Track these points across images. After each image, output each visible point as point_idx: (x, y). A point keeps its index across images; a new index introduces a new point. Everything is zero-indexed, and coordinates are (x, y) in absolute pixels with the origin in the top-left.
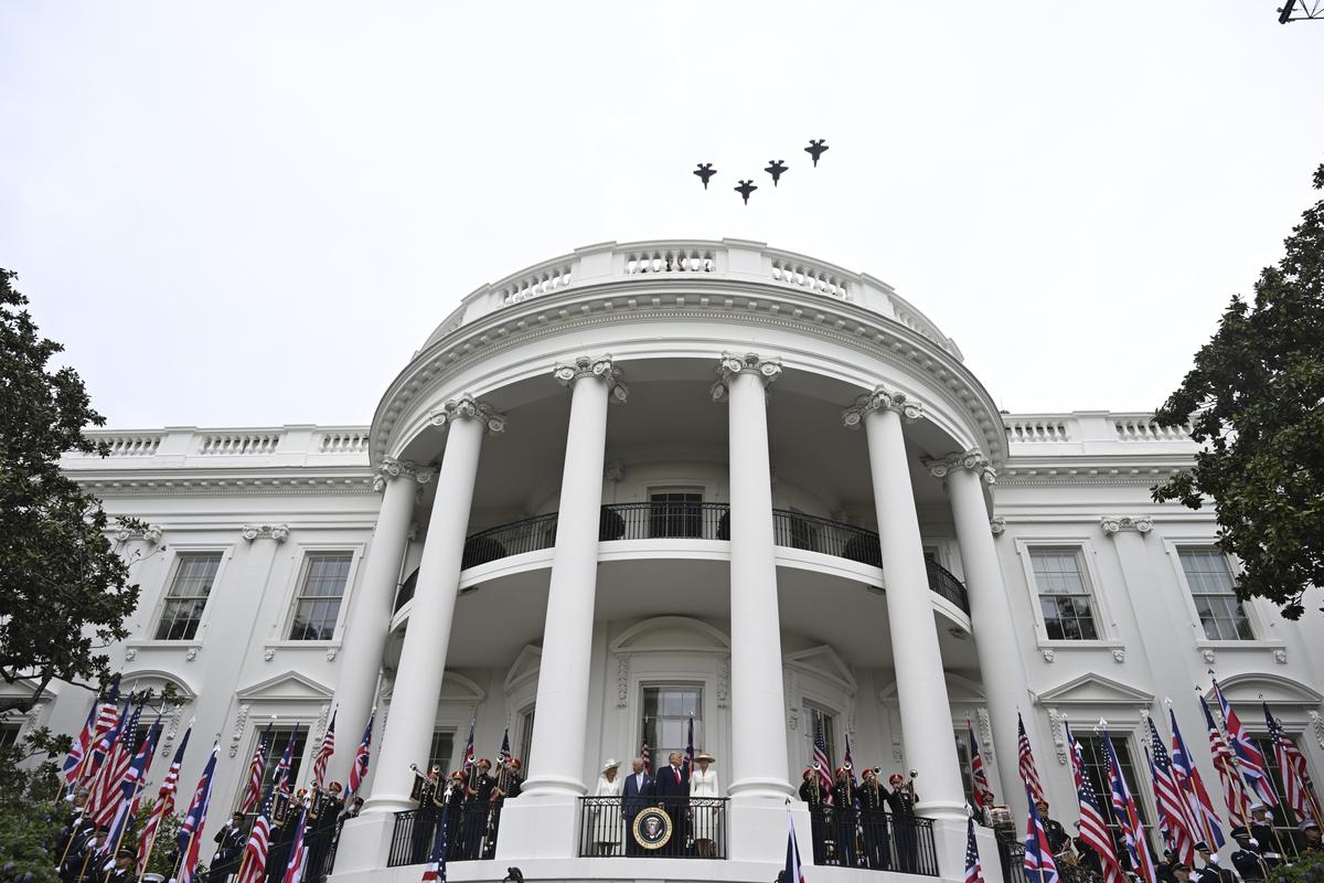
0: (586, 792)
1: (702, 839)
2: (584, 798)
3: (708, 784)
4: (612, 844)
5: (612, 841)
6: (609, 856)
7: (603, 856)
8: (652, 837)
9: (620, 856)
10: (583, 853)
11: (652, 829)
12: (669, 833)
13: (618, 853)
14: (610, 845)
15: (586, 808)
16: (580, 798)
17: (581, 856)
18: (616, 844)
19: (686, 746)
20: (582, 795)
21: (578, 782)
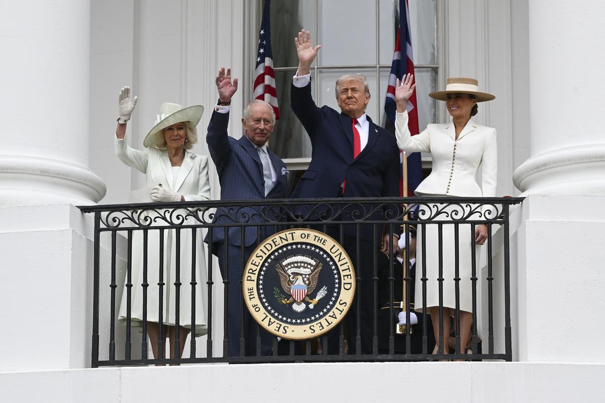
0: (102, 192)
1: (440, 309)
2: (97, 210)
3: (467, 161)
4: (185, 330)
5: (185, 321)
6: (177, 360)
7: (160, 361)
8: (299, 308)
9: (210, 359)
10: (104, 355)
11: (299, 287)
12: (347, 296)
13: (201, 352)
14: (178, 333)
15: (106, 237)
16: (85, 209)
17: (96, 363)
18: (193, 329)
19: (389, 56)
20: (90, 203)
21: (76, 166)
